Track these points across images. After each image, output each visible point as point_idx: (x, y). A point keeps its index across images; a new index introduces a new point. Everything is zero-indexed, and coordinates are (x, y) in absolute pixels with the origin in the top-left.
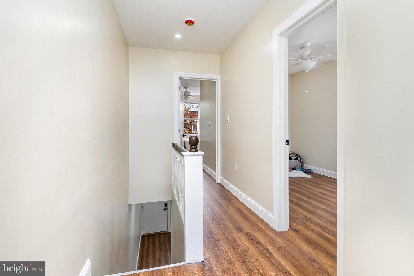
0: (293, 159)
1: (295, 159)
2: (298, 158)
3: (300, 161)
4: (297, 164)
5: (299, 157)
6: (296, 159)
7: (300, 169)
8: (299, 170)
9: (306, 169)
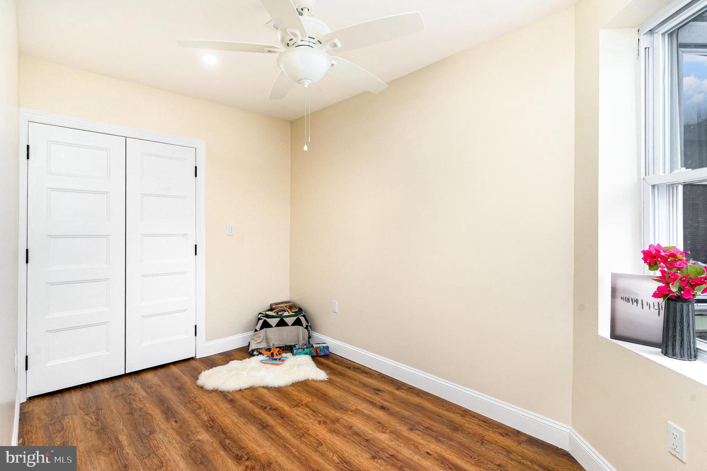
0: (290, 324)
1: (294, 324)
2: (302, 319)
3: (307, 326)
4: (298, 334)
5: (304, 316)
6: (298, 323)
7: (304, 349)
8: (300, 353)
9: (317, 348)
